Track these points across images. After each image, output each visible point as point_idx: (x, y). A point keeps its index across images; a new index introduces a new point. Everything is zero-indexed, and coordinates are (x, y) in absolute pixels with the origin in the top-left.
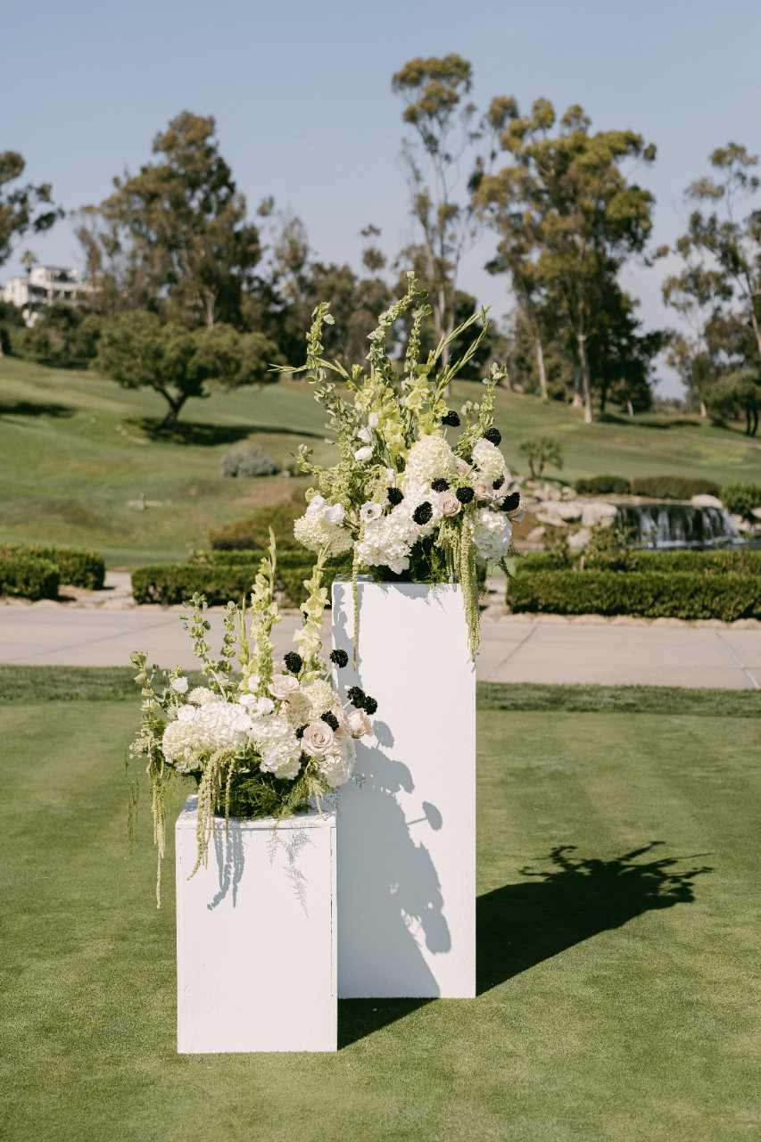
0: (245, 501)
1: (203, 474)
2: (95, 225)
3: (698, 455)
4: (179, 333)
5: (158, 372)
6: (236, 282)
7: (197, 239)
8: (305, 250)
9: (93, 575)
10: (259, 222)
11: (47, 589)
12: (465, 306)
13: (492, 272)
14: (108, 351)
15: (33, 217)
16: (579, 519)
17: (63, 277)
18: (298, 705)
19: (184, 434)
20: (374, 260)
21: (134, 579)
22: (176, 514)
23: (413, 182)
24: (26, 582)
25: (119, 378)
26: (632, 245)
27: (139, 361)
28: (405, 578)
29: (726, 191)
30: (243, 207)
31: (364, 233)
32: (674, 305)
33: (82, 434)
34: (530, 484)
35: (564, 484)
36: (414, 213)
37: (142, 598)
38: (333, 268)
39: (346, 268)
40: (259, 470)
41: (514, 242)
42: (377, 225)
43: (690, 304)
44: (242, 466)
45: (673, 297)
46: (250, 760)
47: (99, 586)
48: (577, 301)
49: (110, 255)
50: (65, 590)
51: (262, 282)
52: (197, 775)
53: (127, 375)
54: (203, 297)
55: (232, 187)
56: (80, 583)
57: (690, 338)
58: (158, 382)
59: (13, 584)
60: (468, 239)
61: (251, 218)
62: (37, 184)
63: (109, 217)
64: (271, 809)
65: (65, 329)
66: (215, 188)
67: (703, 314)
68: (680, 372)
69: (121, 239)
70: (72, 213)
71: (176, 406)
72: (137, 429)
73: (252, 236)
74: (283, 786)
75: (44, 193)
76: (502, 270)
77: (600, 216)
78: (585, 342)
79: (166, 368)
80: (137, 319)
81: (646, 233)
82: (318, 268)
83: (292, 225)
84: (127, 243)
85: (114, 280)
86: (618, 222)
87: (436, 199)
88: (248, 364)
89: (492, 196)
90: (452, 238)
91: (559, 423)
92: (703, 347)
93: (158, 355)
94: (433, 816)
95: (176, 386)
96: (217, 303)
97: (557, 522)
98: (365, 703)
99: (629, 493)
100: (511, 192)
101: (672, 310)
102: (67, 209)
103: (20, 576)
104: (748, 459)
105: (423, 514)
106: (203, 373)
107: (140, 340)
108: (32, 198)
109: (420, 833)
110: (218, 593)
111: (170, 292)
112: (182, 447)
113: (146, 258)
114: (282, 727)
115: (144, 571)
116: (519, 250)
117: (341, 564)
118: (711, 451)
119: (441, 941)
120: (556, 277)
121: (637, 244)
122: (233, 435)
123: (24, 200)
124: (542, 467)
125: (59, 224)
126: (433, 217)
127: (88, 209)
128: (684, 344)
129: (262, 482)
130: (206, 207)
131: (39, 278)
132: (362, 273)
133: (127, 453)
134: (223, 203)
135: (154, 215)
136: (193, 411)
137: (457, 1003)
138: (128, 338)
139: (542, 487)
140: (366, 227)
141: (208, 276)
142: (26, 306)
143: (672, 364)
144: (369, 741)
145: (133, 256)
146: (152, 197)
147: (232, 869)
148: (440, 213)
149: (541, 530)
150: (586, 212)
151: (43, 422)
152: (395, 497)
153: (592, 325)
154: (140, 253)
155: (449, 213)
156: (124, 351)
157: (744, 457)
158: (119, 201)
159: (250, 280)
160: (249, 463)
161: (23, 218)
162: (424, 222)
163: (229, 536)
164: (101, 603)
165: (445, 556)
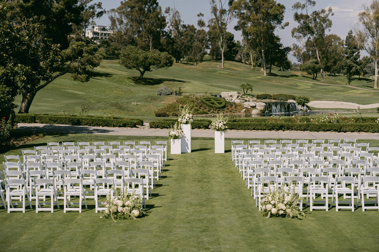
0: (164, 102)
1: (151, 94)
2: (115, 15)
3: (297, 86)
4: (143, 53)
5: (137, 64)
6: (158, 33)
7: (146, 20)
8: (180, 21)
9: (141, 123)
10: (165, 15)
11: (134, 126)
12: (230, 37)
13: (236, 30)
14: (123, 58)
15: (96, 13)
16: (255, 106)
17: (104, 29)
18: (178, 132)
19: (145, 82)
20: (201, 23)
21: (150, 124)
22: (145, 106)
23: (212, 3)
24: (131, 124)
25: (126, 66)
26: (278, 22)
27: (132, 61)
28: (186, 124)
29: (306, 6)
30: (161, 10)
31: (198, 15)
32: (295, 37)
33: (115, 82)
34: (243, 96)
35: (253, 96)
36: (212, 12)
37: (151, 127)
38: (189, 26)
39: (193, 26)
40: (167, 93)
41: (243, 21)
42: (202, 13)
43: (301, 37)
44: (162, 92)
45: (295, 35)
46: (175, 135)
47: (142, 125)
48: (261, 39)
49: (120, 25)
50: (137, 126)
51: (166, 33)
52: (172, 136)
53: (129, 65)
54: (148, 38)
55: (157, 4)
56: (139, 124)
57: (301, 47)
58: (137, 67)
59: (129, 125)
60: (229, 20)
61: (163, 13)
62: (97, 3)
63: (119, 13)
64: (177, 138)
65: (106, 47)
66: (152, 5)
67: (304, 40)
68: (297, 58)
69: (123, 20)
70: (108, 12)
71: (142, 74)
72: (131, 80)
73: (164, 19)
74: (178, 137)
75: (99, 5)
76: (239, 29)
77: (268, 14)
78: (264, 52)
79: (140, 63)
80: (131, 49)
81: (282, 18)
82: (184, 26)
83: (176, 13)
84: (125, 21)
85: (121, 32)
86: (273, 15)
87: (219, 8)
88: (163, 61)
89: (235, 8)
90: (224, 20)
91: (256, 76)
92: (305, 50)
93: (137, 59)
94: (188, 140)
95: (143, 68)
96: (153, 40)
97: (249, 107)
98: (182, 132)
99: (271, 99)
100: (242, 7)
101: (295, 38)
102: (106, 10)
103: (130, 123)
104: (312, 87)
105: (187, 119)
106: (150, 64)
107: (132, 55)
108: (96, 7)
109: (187, 141)
110: (164, 126)
111: (138, 36)
112: (144, 86)
113: (131, 26)
114: (177, 133)
115: (152, 122)
116: (244, 24)
117: (181, 123)
118: (301, 84)
119: (188, 149)
120: (255, 33)
121: (279, 22)
122: (159, 82)
123: (93, 8)
124: (247, 91)
125: (104, 15)
126: (218, 13)
127: (113, 10)
128: (299, 50)
129: (168, 97)
130: (149, 11)
131: (96, 30)
132: (198, 28)
133: (129, 88)
134: (154, 9)
135: (134, 13)
136: (147, 75)
137: (189, 153)
138: (129, 54)
139: (247, 97)
140: (199, 13)
141: (150, 32)
142: (92, 38)
143: (295, 55)
144: (183, 135)
145: (127, 24)
146: (132, 8)
147: (174, 142)
148: (220, 12)
149: (244, 110)
150: (263, 13)
151: (104, 78)
152: (185, 118)
153: (266, 46)
154: (129, 24)
155: (223, 12)
156: (127, 58)
157: (311, 86)
158: (122, 8)
159: (163, 32)
160: (164, 91)
161: (93, 13)
162: (215, 15)
163: (160, 112)
164: (144, 128)
165: (188, 122)
